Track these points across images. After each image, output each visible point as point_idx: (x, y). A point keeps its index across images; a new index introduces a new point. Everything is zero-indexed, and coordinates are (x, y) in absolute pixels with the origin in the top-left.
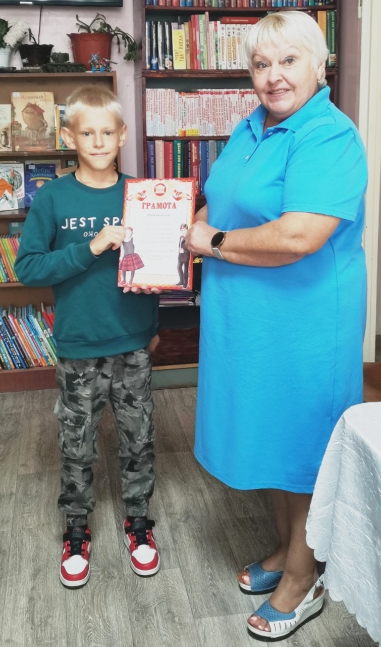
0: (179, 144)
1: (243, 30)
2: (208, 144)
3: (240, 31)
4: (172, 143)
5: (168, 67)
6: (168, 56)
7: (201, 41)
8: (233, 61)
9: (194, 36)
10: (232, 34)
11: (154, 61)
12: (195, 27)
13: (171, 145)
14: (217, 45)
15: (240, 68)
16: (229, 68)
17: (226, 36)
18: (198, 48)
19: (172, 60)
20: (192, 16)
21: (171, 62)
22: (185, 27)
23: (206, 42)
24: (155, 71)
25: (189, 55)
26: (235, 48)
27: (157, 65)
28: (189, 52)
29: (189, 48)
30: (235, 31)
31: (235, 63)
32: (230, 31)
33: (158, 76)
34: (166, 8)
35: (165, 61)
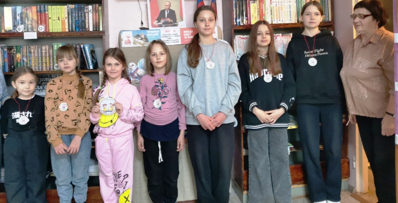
1: (283, 3)
3: (282, 4)
5: (245, 23)
6: (245, 18)
8: (279, 19)
10: (278, 5)
11: (238, 21)
14: (271, 11)
15: (282, 23)
16: (276, 23)
17: (275, 6)
18: (264, 13)
21: (247, 21)
22: (257, 2)
24: (239, 26)
25: (259, 17)
26: (279, 13)
27: (239, 22)
28: (259, 15)
30: (279, 3)
31: (280, 20)
32: (277, 3)
33: (241, 28)
35: (243, 20)
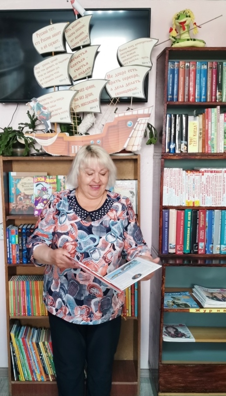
0: (189, 213)
2: (214, 213)
4: (184, 211)
6: (184, 142)
7: (212, 129)
9: (207, 125)
11: (172, 146)
12: (207, 118)
13: (182, 213)
14: (225, 133)
18: (209, 135)
19: (187, 145)
20: (206, 110)
21: (186, 147)
22: (200, 118)
23: (217, 131)
24: (172, 154)
25: (201, 141)
27: (174, 149)
28: (201, 139)
29: (201, 136)
33: (175, 158)
34: (185, 103)
35: (181, 146)
